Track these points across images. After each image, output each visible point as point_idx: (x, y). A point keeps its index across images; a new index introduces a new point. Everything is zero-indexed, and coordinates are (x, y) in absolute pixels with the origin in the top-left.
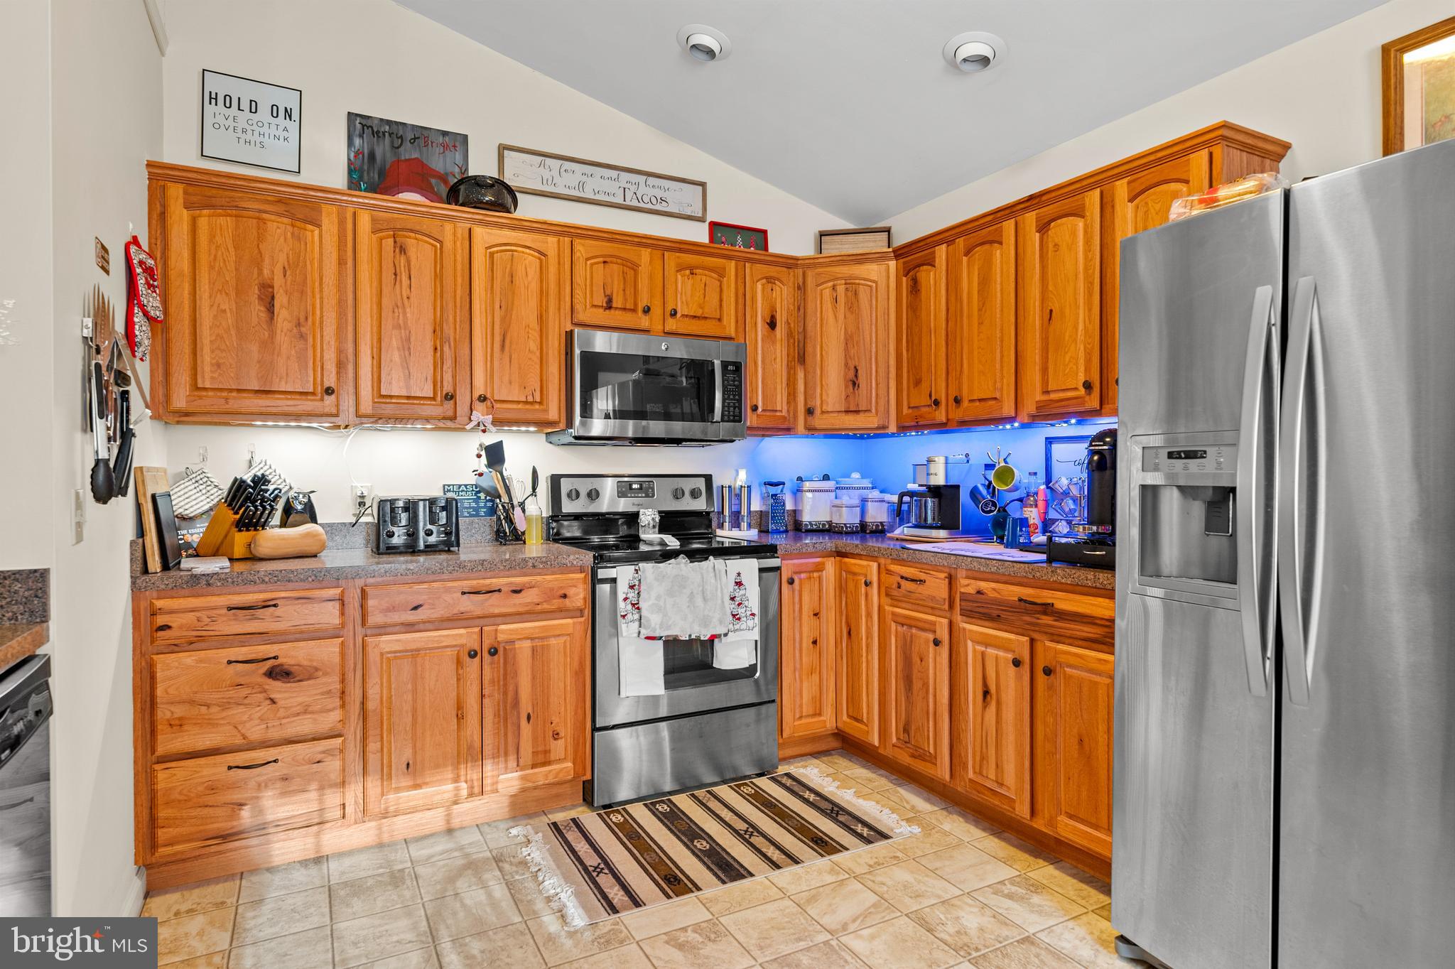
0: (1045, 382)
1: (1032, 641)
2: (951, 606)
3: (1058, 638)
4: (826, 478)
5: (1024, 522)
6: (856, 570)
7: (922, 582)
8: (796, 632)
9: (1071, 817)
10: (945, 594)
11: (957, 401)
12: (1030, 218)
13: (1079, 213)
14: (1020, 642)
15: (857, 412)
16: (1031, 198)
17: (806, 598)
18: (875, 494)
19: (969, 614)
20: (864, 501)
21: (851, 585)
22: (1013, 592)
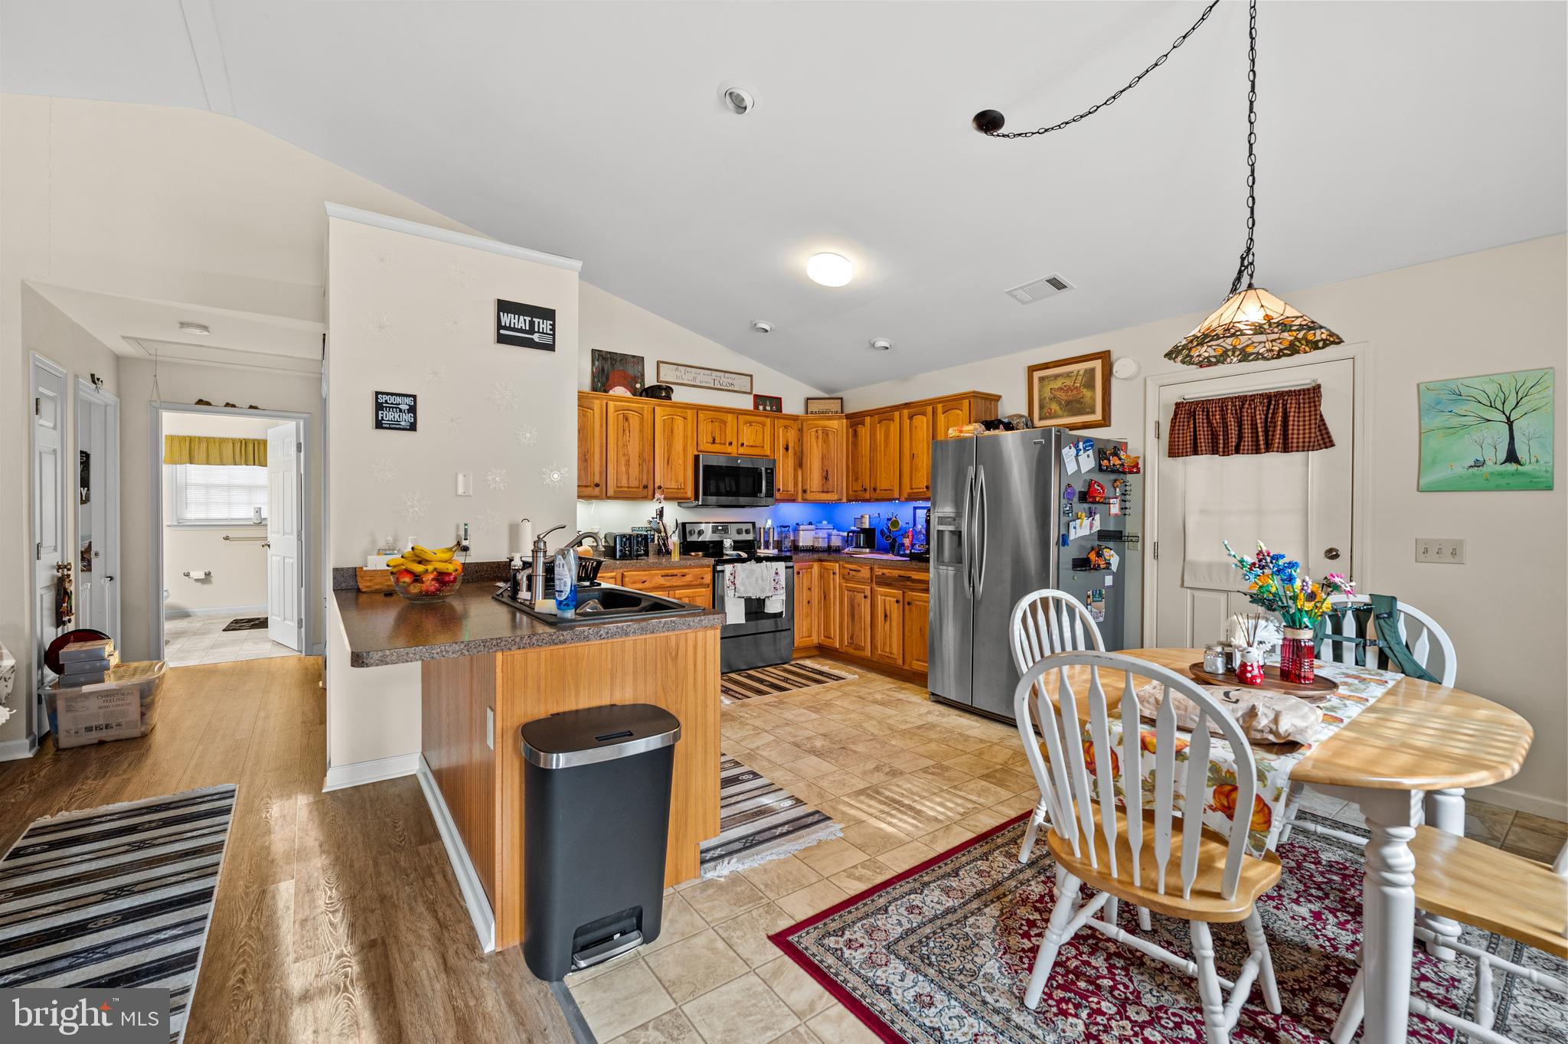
0: (911, 485)
1: (904, 592)
2: (872, 581)
3: (913, 590)
4: (810, 524)
5: (903, 545)
6: (829, 567)
7: (859, 571)
8: (801, 597)
9: (917, 660)
10: (869, 575)
11: (875, 489)
12: (906, 412)
13: (924, 414)
14: (898, 593)
15: (827, 492)
16: (906, 404)
17: (805, 581)
18: (835, 532)
19: (879, 584)
20: (829, 535)
21: (826, 575)
22: (896, 573)
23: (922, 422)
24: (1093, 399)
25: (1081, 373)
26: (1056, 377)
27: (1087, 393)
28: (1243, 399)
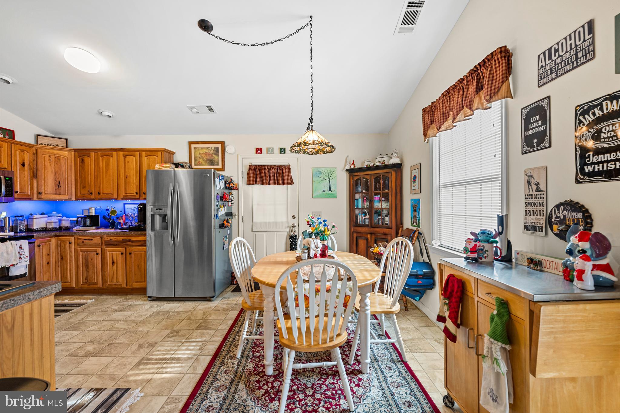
0: (125, 191)
1: (126, 248)
2: (102, 244)
3: (132, 246)
4: (43, 214)
5: (120, 223)
6: (64, 240)
7: (92, 240)
8: (40, 262)
9: (136, 282)
10: (100, 241)
11: (99, 193)
12: (121, 153)
13: (134, 156)
14: (123, 249)
15: (60, 194)
16: (121, 149)
17: (44, 250)
18: (64, 218)
19: (107, 245)
20: (60, 221)
21: (63, 244)
22: (121, 238)
23: (133, 160)
24: (218, 159)
25: (213, 148)
26: (202, 148)
27: (216, 157)
28: (271, 166)
